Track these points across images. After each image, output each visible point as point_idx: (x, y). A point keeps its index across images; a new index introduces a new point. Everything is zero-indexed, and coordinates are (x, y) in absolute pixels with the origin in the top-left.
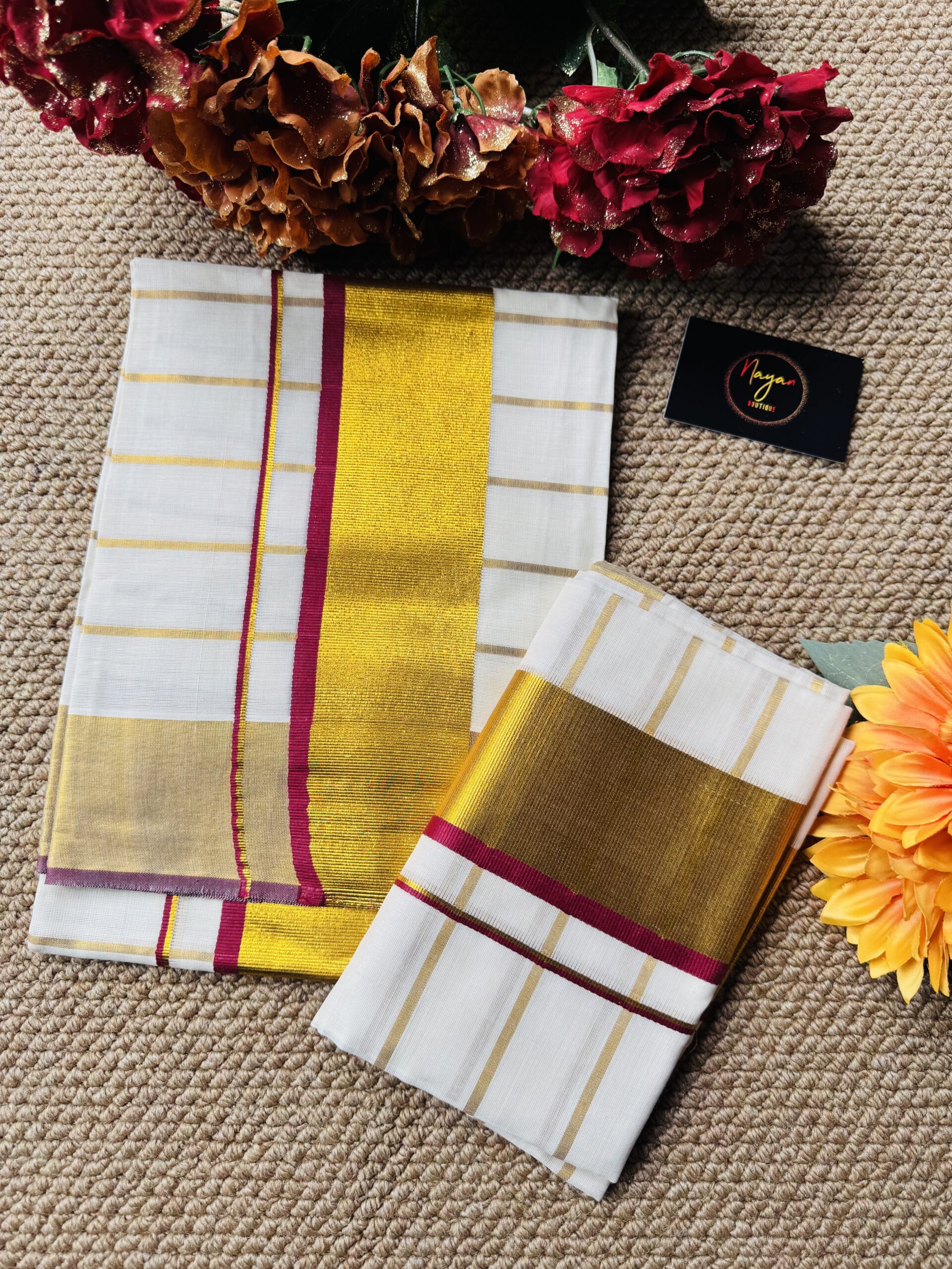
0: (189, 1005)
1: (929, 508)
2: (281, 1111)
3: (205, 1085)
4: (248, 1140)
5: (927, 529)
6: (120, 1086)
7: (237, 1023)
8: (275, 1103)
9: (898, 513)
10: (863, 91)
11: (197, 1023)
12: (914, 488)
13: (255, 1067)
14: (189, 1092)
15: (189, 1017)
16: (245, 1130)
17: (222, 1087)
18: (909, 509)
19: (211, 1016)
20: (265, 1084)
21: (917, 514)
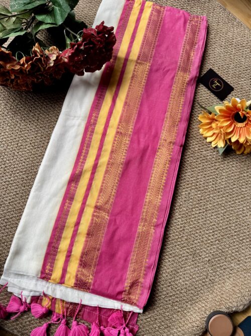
0: (42, 126)
1: (199, 146)
2: (42, 149)
3: (35, 137)
4: (35, 148)
5: (197, 149)
6: (25, 128)
7: (47, 133)
8: (43, 147)
9: (194, 144)
10: (245, 84)
11: (41, 129)
12: (200, 142)
13: (44, 140)
14: (33, 136)
15: (41, 127)
16: (36, 147)
17: (37, 139)
18: (196, 144)
19: (44, 129)
20: (44, 143)
21: (197, 146)
